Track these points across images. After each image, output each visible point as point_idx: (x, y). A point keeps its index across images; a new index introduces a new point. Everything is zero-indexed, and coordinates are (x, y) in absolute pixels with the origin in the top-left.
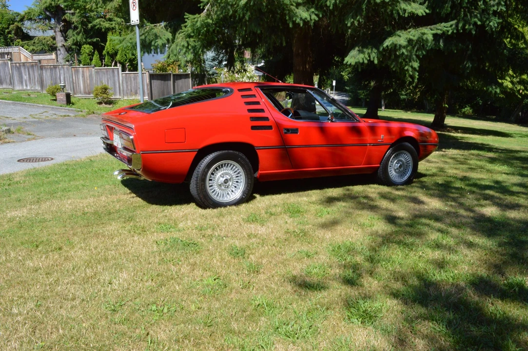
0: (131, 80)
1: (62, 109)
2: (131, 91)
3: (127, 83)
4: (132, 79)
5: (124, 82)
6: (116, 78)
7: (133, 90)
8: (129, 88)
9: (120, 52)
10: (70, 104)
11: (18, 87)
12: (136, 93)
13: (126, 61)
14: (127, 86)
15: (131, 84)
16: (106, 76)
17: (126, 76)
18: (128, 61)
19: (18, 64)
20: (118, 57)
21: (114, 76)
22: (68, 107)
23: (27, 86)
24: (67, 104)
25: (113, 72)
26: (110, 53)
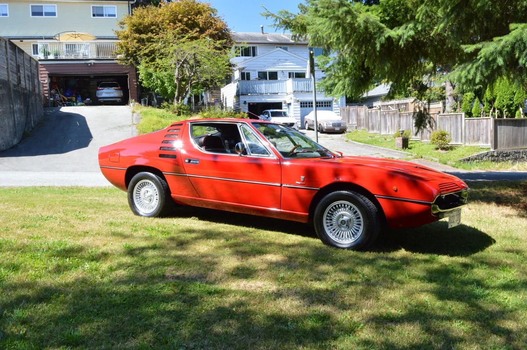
0: (474, 126)
1: (397, 152)
2: (474, 137)
3: (469, 129)
4: (476, 125)
5: (467, 128)
6: (459, 124)
7: (475, 136)
8: (472, 134)
9: (498, 98)
10: (406, 148)
11: (383, 133)
12: (478, 140)
13: (504, 106)
14: (469, 132)
15: (474, 130)
16: (449, 122)
17: (469, 122)
18: (505, 106)
19: (384, 113)
20: (496, 104)
21: (457, 122)
22: (402, 151)
23: (389, 132)
24: (403, 148)
25: (457, 118)
26: (488, 99)
